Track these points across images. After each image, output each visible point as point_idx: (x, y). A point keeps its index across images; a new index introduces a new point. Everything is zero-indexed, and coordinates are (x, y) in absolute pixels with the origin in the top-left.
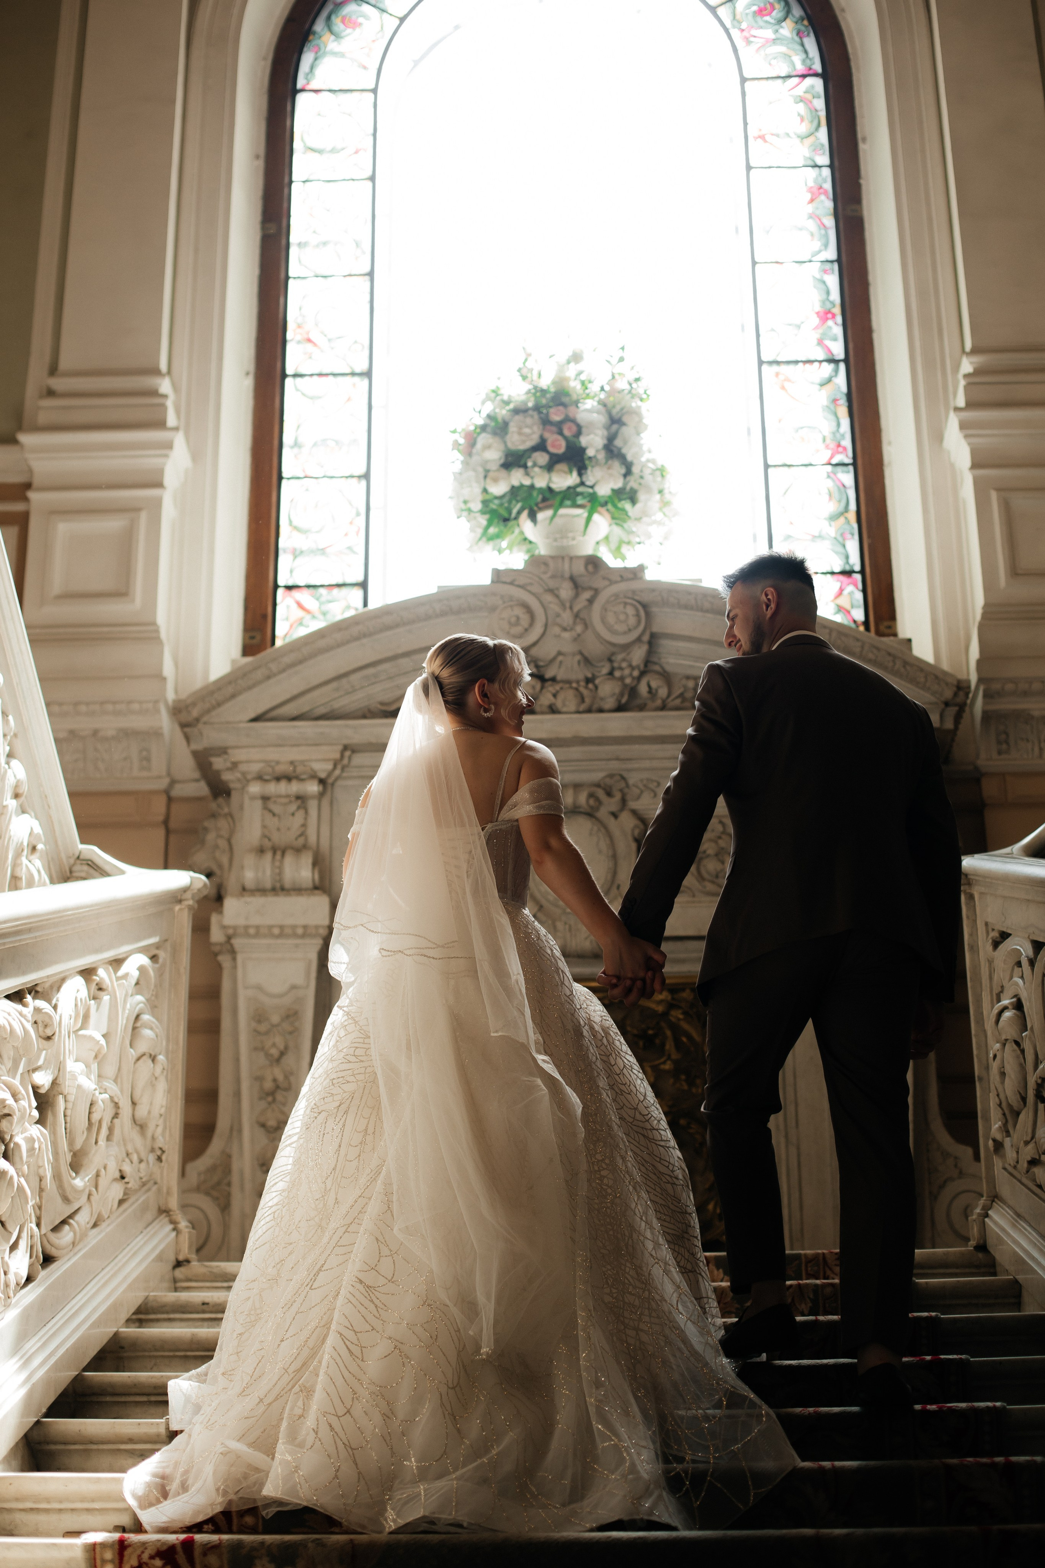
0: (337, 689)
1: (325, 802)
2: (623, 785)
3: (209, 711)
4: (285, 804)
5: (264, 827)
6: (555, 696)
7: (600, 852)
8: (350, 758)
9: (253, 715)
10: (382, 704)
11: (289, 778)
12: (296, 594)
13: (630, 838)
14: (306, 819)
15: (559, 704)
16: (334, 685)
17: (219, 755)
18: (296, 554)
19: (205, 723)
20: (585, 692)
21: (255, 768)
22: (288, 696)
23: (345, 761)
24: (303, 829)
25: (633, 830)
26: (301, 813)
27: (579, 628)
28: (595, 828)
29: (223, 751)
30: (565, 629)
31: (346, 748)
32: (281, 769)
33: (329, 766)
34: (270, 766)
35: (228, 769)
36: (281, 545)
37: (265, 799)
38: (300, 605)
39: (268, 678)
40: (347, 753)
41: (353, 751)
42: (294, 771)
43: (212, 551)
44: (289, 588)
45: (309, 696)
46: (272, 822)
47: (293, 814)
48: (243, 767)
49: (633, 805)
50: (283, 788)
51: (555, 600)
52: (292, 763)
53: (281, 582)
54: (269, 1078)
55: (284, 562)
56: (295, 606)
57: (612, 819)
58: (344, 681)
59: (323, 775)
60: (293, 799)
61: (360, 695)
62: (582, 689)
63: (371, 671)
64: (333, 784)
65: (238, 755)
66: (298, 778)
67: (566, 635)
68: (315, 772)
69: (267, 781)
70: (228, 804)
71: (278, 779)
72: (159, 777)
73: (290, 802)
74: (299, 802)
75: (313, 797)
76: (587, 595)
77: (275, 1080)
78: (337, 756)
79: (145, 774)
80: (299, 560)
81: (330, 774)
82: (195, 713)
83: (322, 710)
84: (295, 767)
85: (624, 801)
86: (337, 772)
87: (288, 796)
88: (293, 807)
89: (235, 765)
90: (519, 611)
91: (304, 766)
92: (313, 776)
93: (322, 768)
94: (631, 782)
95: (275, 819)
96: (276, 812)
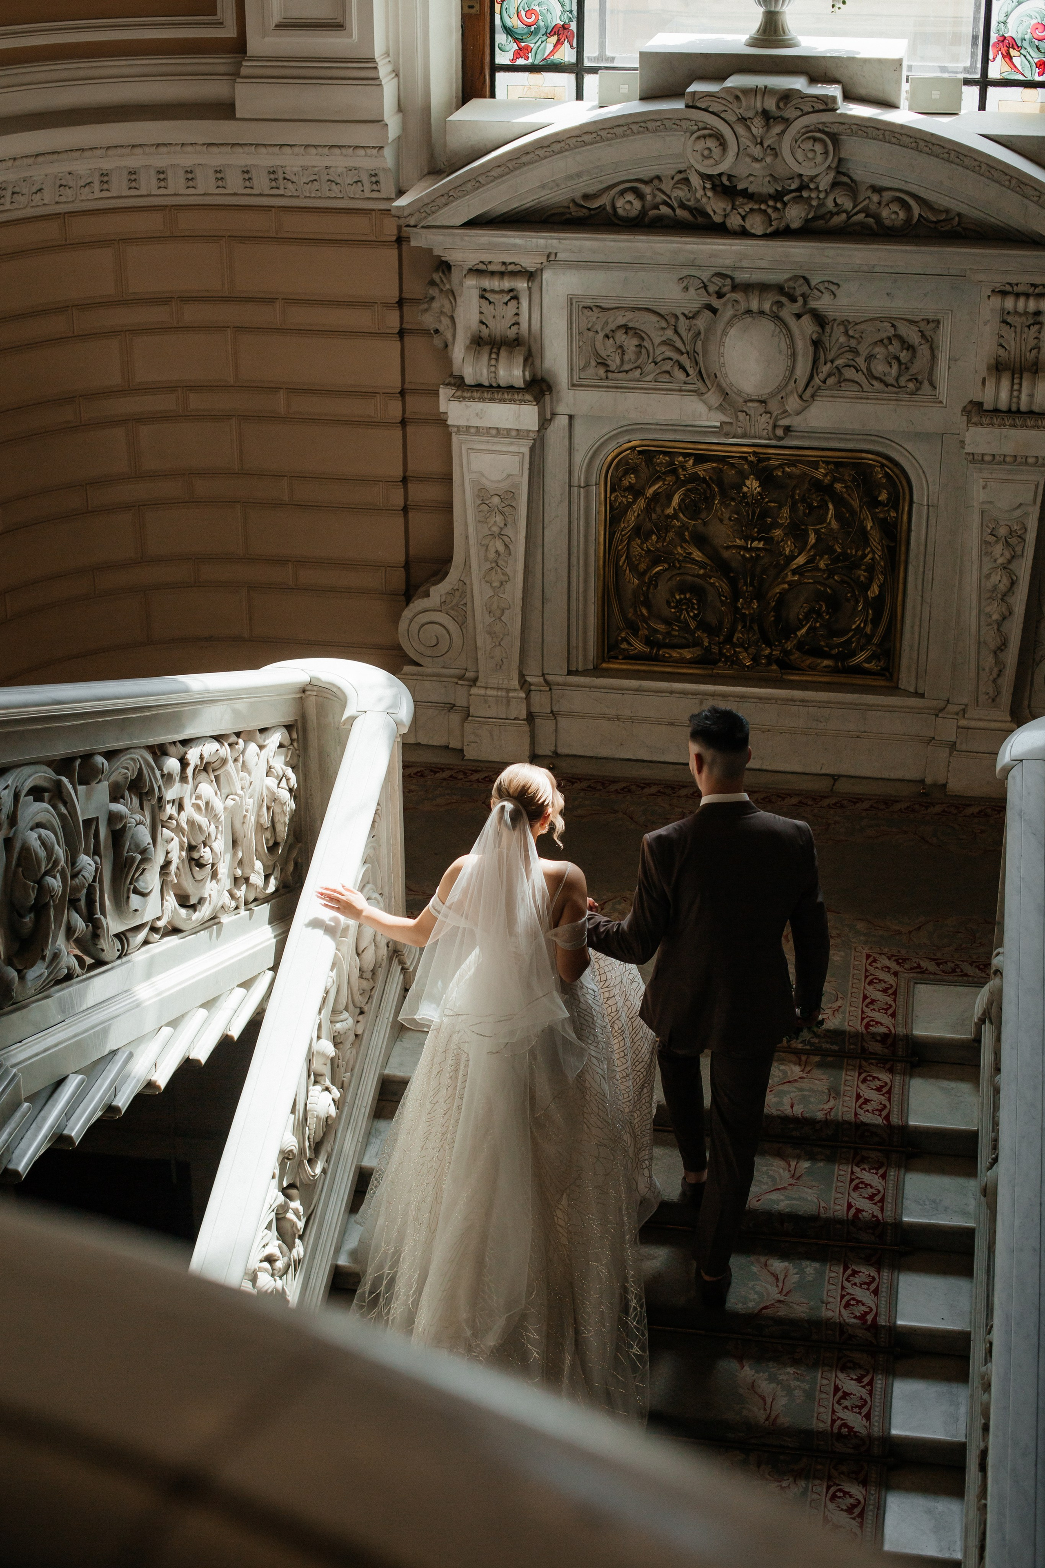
2: (805, 288)
3: (425, 217)
4: (499, 297)
6: (743, 218)
7: (781, 351)
9: (463, 220)
13: (809, 342)
15: (748, 227)
19: (422, 227)
20: (773, 216)
21: (471, 263)
23: (552, 258)
24: (516, 317)
25: (811, 335)
26: (514, 301)
27: (769, 160)
28: (778, 330)
30: (756, 160)
31: (551, 254)
32: (494, 266)
34: (483, 263)
37: (482, 290)
39: (478, 187)
46: (488, 309)
47: (506, 304)
48: (460, 262)
49: (813, 304)
50: (496, 282)
51: (748, 134)
52: (503, 263)
54: (492, 550)
57: (794, 319)
59: (532, 270)
60: (506, 292)
62: (770, 211)
64: (542, 270)
65: (454, 254)
67: (757, 165)
68: (525, 268)
70: (450, 282)
71: (491, 275)
72: (389, 199)
73: (504, 295)
74: (511, 293)
76: (777, 129)
77: (497, 552)
79: (376, 195)
85: (805, 303)
86: (545, 266)
87: (501, 289)
88: (507, 298)
90: (711, 143)
91: (515, 264)
92: (523, 271)
93: (531, 266)
94: (813, 283)
95: (492, 307)
96: (492, 300)
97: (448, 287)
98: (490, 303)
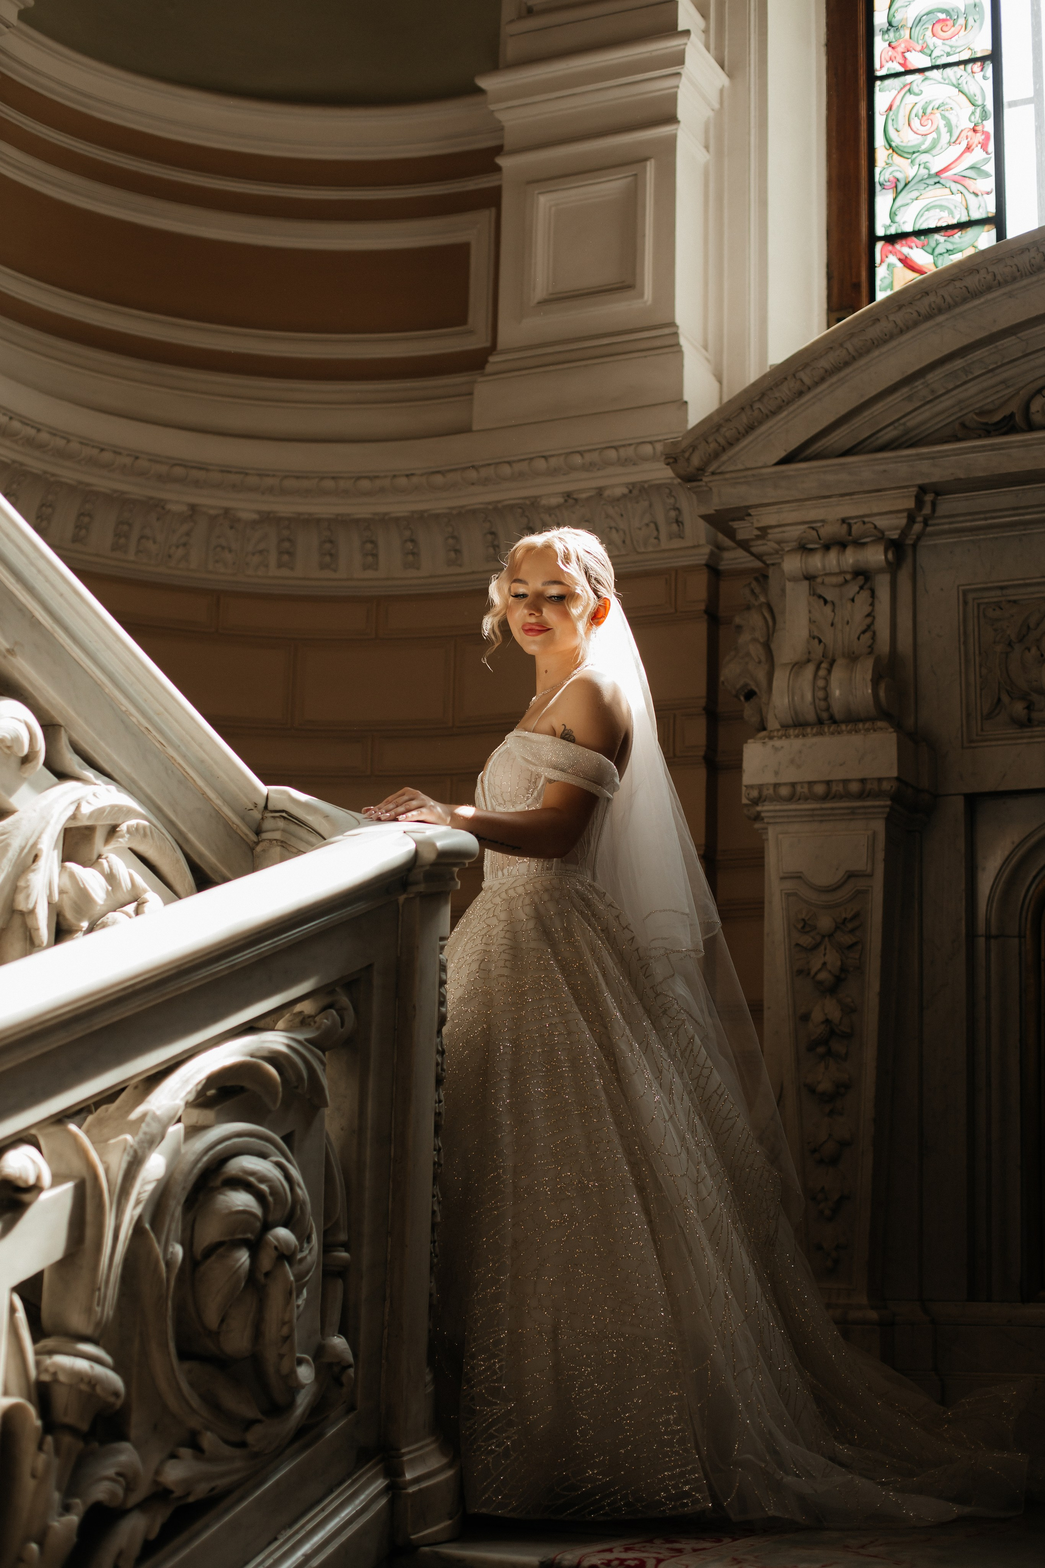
0: (909, 398)
1: (904, 576)
3: (716, 455)
4: (841, 585)
5: (811, 621)
8: (934, 505)
9: (782, 454)
10: (981, 413)
11: (843, 545)
12: (903, 248)
14: (872, 604)
16: (905, 391)
17: (742, 519)
18: (898, 187)
19: (713, 473)
21: (795, 532)
22: (832, 419)
23: (927, 510)
24: (869, 620)
26: (865, 594)
29: (743, 513)
31: (923, 490)
32: (826, 531)
33: (904, 522)
34: (813, 528)
35: (758, 537)
36: (877, 179)
37: (809, 578)
38: (906, 262)
39: (801, 394)
40: (929, 498)
41: (937, 494)
42: (850, 534)
43: (763, 203)
44: (892, 239)
45: (867, 414)
46: (824, 615)
47: (853, 600)
48: (774, 534)
50: (832, 559)
52: (843, 521)
53: (880, 231)
55: (883, 202)
56: (900, 265)
58: (919, 383)
59: (894, 535)
60: (848, 577)
61: (946, 403)
63: (959, 363)
64: (914, 546)
65: (768, 518)
66: (858, 544)
68: (882, 532)
69: (811, 550)
70: (765, 590)
71: (827, 547)
72: (698, 546)
73: (846, 581)
74: (861, 579)
75: (880, 571)
78: (911, 504)
79: (676, 544)
80: (901, 199)
81: (905, 532)
82: (696, 461)
83: (890, 434)
84: (850, 526)
86: (917, 527)
87: (842, 572)
88: (853, 588)
89: (764, 531)
91: (864, 523)
92: (880, 537)
93: (892, 525)
95: (828, 609)
96: (829, 598)
97: (762, 599)
98: (826, 602)
